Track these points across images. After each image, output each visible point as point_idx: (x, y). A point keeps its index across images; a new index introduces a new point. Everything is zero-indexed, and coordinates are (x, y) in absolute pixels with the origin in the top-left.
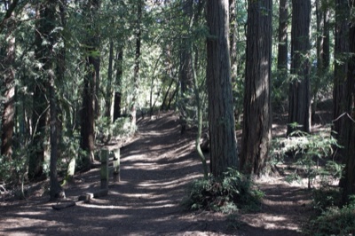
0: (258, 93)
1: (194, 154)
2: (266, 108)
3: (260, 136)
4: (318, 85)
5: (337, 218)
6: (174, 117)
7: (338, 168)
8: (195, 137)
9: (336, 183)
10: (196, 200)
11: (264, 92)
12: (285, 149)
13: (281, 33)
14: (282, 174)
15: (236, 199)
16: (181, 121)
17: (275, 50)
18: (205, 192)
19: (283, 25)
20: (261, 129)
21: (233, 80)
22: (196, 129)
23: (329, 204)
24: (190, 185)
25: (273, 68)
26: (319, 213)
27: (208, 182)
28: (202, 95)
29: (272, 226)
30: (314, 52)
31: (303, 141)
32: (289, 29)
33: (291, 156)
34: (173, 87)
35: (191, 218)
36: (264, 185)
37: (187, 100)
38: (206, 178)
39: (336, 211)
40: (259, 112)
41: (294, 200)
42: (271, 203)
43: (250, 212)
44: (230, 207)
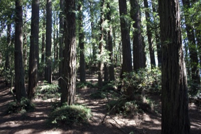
0: (34, 70)
1: (10, 93)
2: (36, 75)
3: (35, 85)
4: (54, 68)
5: (59, 111)
6: (3, 80)
7: (59, 95)
8: (10, 87)
9: (60, 99)
10: (10, 110)
11: (36, 70)
12: (42, 90)
13: (43, 50)
14: (42, 98)
15: (25, 108)
16: (6, 81)
17: (40, 56)
18: (14, 107)
19: (43, 48)
20: (35, 82)
21: (25, 66)
22: (11, 84)
23: (57, 107)
24: (8, 105)
25: (40, 62)
26: (53, 110)
27: (15, 103)
28: (13, 71)
29: (38, 116)
30: (53, 57)
31: (48, 86)
32: (45, 49)
33: (44, 92)
34: (3, 68)
35: (9, 117)
36: (36, 102)
37: (7, 73)
38: (14, 101)
39: (59, 108)
40: (34, 77)
41: (46, 106)
42: (38, 108)
43: (31, 112)
44: (23, 111)
